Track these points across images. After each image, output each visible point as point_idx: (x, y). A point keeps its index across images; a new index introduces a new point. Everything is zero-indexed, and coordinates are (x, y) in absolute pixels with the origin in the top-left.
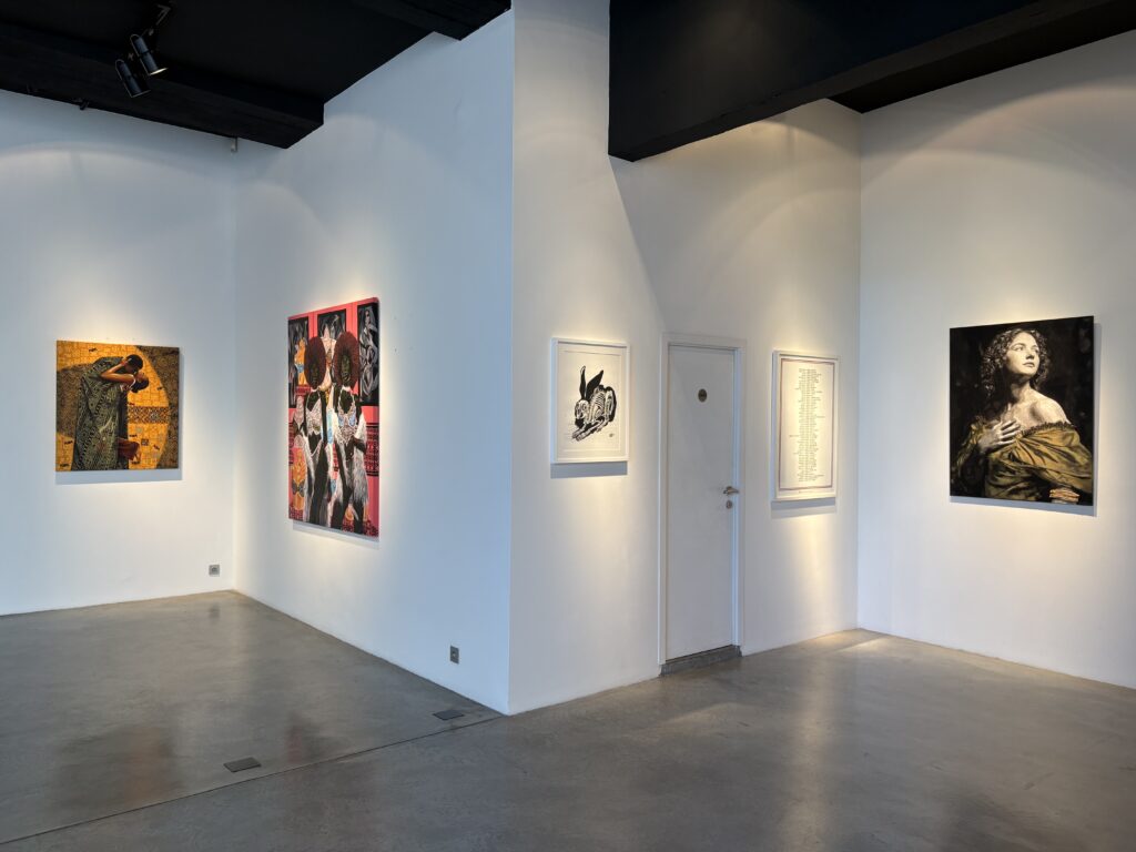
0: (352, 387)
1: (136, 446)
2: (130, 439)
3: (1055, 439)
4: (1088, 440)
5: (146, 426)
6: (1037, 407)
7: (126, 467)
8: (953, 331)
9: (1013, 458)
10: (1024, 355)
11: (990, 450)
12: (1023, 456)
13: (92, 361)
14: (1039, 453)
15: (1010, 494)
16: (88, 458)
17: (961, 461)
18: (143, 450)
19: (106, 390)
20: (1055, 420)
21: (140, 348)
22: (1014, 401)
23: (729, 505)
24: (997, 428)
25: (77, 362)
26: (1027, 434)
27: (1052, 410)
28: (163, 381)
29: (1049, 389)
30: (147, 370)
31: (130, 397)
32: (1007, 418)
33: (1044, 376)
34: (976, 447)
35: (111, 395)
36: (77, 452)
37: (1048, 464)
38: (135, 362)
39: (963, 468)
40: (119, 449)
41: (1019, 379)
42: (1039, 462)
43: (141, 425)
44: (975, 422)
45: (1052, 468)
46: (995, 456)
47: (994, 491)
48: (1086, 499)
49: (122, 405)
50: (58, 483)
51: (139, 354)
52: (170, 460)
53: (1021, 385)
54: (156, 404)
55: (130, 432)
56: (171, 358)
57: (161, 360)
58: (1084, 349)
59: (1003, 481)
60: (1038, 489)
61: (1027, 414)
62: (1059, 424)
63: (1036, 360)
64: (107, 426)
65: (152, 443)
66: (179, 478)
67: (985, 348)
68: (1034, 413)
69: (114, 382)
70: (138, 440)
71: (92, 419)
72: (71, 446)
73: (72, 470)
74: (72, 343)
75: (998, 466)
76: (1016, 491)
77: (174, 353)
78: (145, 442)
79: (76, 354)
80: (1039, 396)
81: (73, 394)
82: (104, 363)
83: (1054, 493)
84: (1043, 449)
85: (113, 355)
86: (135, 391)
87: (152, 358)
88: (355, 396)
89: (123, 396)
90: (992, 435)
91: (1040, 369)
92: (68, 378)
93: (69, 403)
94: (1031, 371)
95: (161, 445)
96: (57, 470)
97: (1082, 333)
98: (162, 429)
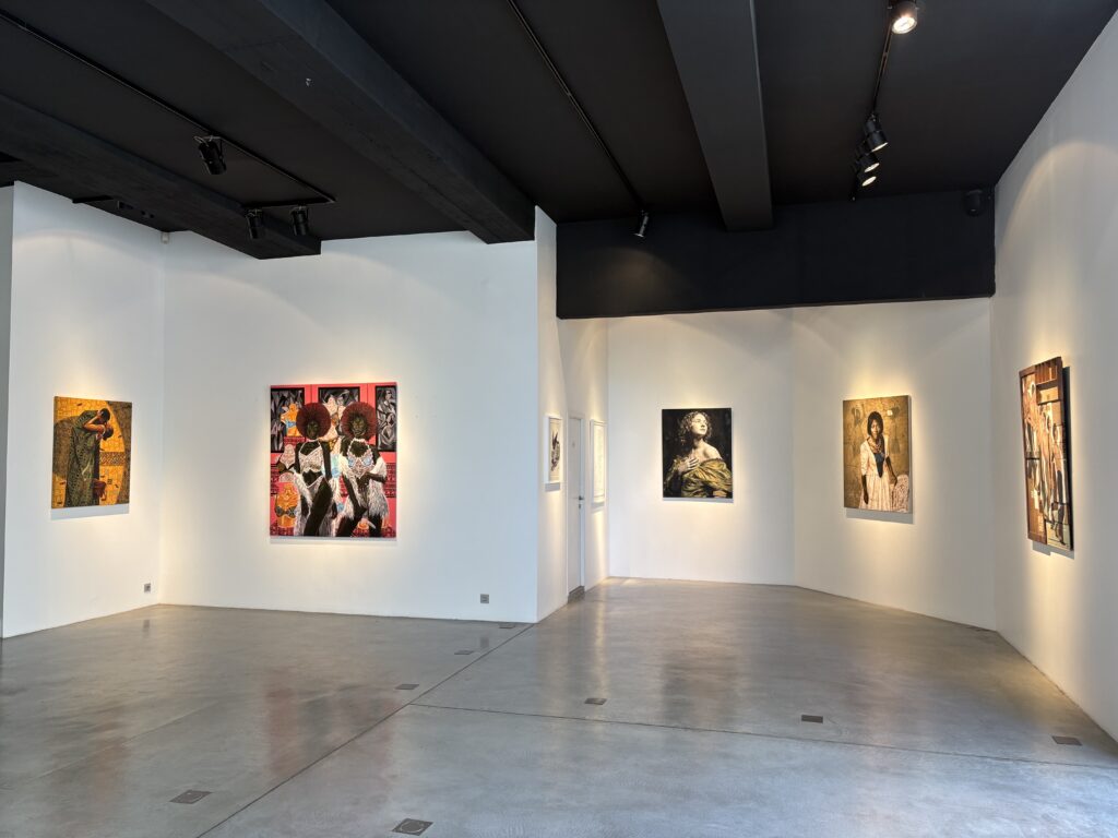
0: (367, 439)
1: (104, 485)
2: (101, 479)
3: (715, 466)
4: (730, 467)
5: (111, 468)
6: (706, 451)
7: (97, 504)
8: (664, 411)
9: (695, 476)
10: (700, 425)
11: (684, 473)
12: (700, 475)
13: (79, 414)
14: (708, 474)
15: (695, 494)
16: (75, 496)
17: (669, 479)
18: (109, 488)
19: (87, 438)
20: (715, 457)
21: (108, 402)
22: (695, 448)
23: (580, 506)
24: (687, 461)
25: (70, 415)
26: (702, 464)
27: (714, 452)
28: (122, 430)
29: (712, 441)
30: (113, 422)
31: (102, 444)
32: (692, 456)
33: (709, 436)
34: (677, 472)
35: (91, 443)
36: (68, 491)
37: (712, 479)
38: (105, 415)
39: (670, 482)
40: (94, 489)
41: (698, 437)
42: (708, 478)
43: (108, 468)
44: (676, 458)
45: (714, 481)
46: (686, 476)
47: (686, 494)
48: (729, 495)
49: (96, 450)
50: (53, 518)
51: (108, 408)
52: (123, 498)
53: (699, 440)
54: (117, 450)
55: (101, 473)
56: (126, 410)
57: (121, 412)
58: (728, 423)
59: (690, 488)
60: (708, 491)
61: (701, 454)
62: (717, 459)
63: (706, 428)
64: (88, 468)
65: (114, 482)
66: (127, 512)
67: (681, 420)
68: (705, 454)
69: (92, 432)
70: (105, 480)
71: (78, 463)
72: (64, 486)
73: (65, 506)
74: (67, 399)
75: (688, 481)
76: (697, 493)
77: (128, 406)
78: (110, 481)
79: (70, 408)
80: (707, 445)
81: (67, 442)
82: (86, 415)
83: (715, 493)
84: (709, 471)
85: (93, 409)
86: (105, 439)
87: (116, 411)
88: (371, 445)
89: (97, 442)
90: (683, 465)
91: (708, 432)
92: (64, 429)
93: (64, 449)
94: (703, 433)
95: (119, 484)
96: (53, 507)
97: (727, 415)
98: (120, 469)
